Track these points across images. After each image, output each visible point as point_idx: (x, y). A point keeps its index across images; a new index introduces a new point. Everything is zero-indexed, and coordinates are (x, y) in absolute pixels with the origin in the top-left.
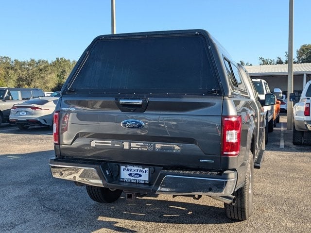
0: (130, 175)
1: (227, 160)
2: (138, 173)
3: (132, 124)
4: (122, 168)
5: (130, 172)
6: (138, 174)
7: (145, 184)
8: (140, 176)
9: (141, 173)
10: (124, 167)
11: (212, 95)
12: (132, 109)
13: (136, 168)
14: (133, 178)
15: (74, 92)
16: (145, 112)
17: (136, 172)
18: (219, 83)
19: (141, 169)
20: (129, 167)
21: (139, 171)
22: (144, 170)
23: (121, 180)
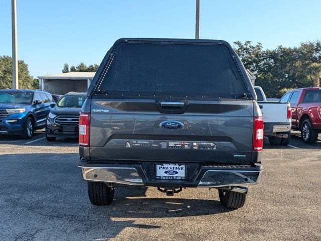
0: (166, 172)
1: (256, 154)
2: (175, 170)
3: (172, 124)
4: (158, 166)
5: (166, 170)
6: (174, 172)
7: (181, 180)
8: (177, 173)
9: (177, 170)
10: (160, 166)
11: (243, 99)
12: (172, 111)
13: (172, 166)
14: (170, 175)
15: (104, 93)
16: (185, 114)
17: (172, 170)
18: (247, 89)
19: (178, 166)
20: (165, 166)
21: (175, 168)
22: (180, 167)
23: (158, 178)
